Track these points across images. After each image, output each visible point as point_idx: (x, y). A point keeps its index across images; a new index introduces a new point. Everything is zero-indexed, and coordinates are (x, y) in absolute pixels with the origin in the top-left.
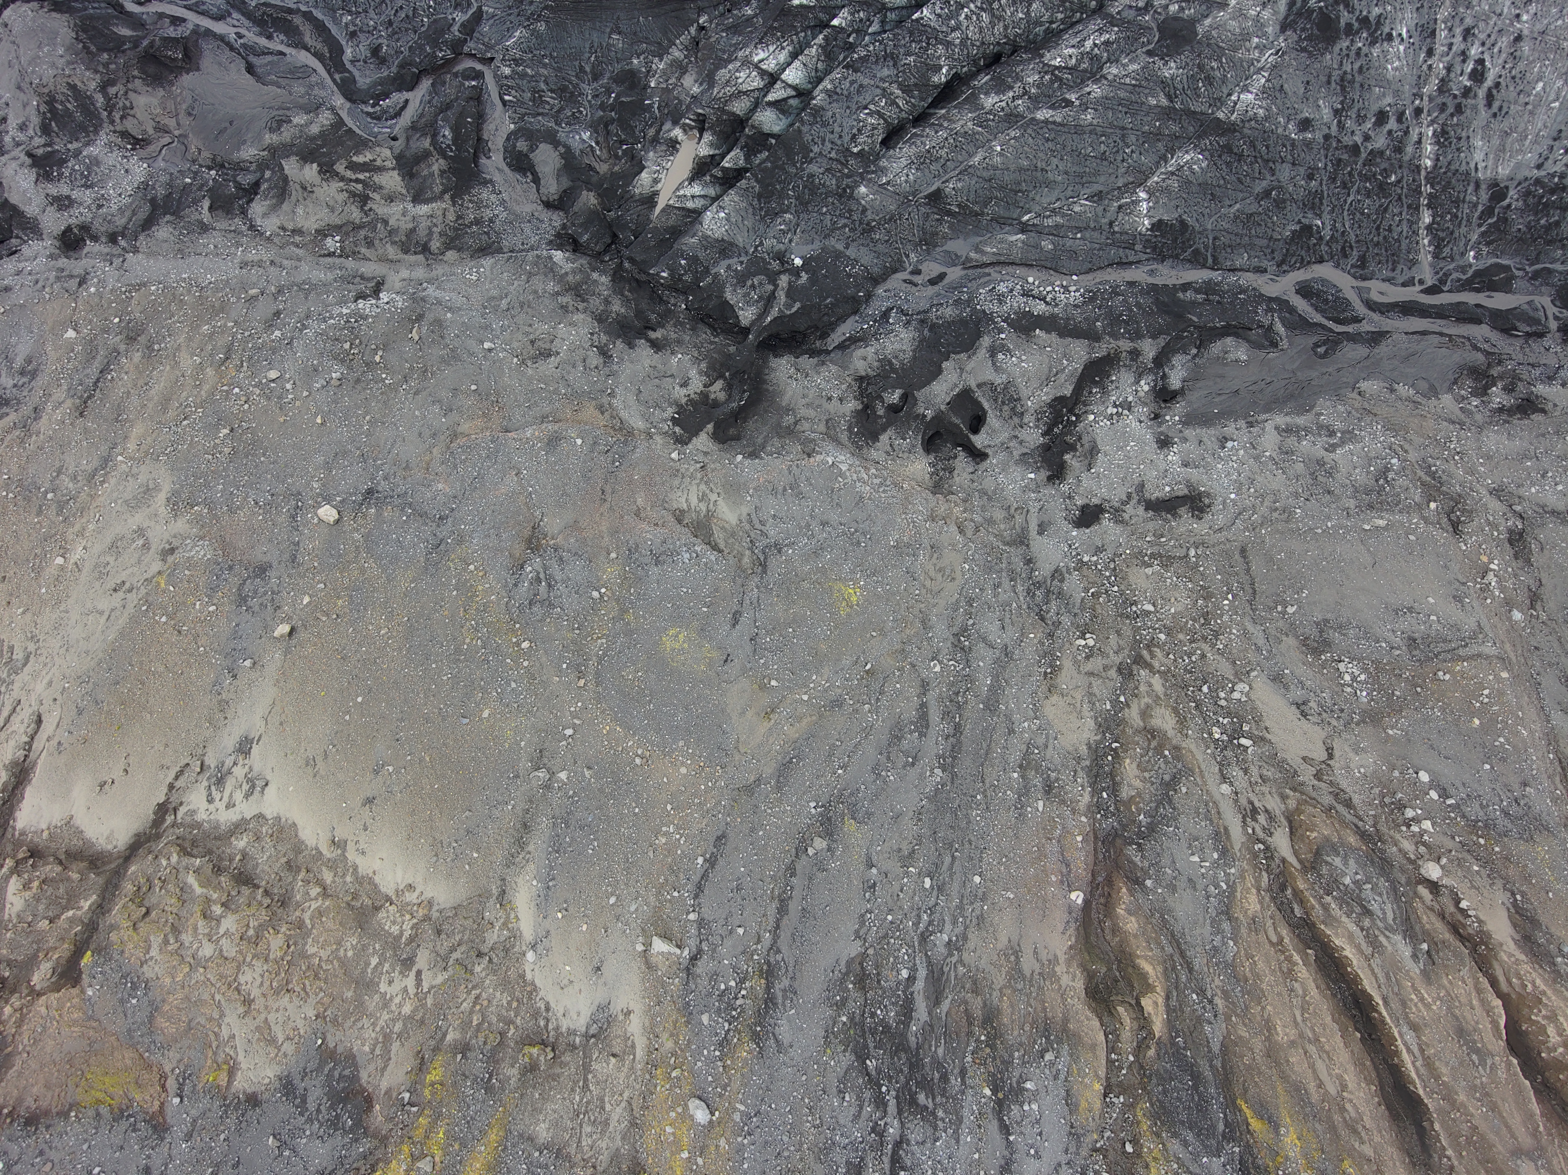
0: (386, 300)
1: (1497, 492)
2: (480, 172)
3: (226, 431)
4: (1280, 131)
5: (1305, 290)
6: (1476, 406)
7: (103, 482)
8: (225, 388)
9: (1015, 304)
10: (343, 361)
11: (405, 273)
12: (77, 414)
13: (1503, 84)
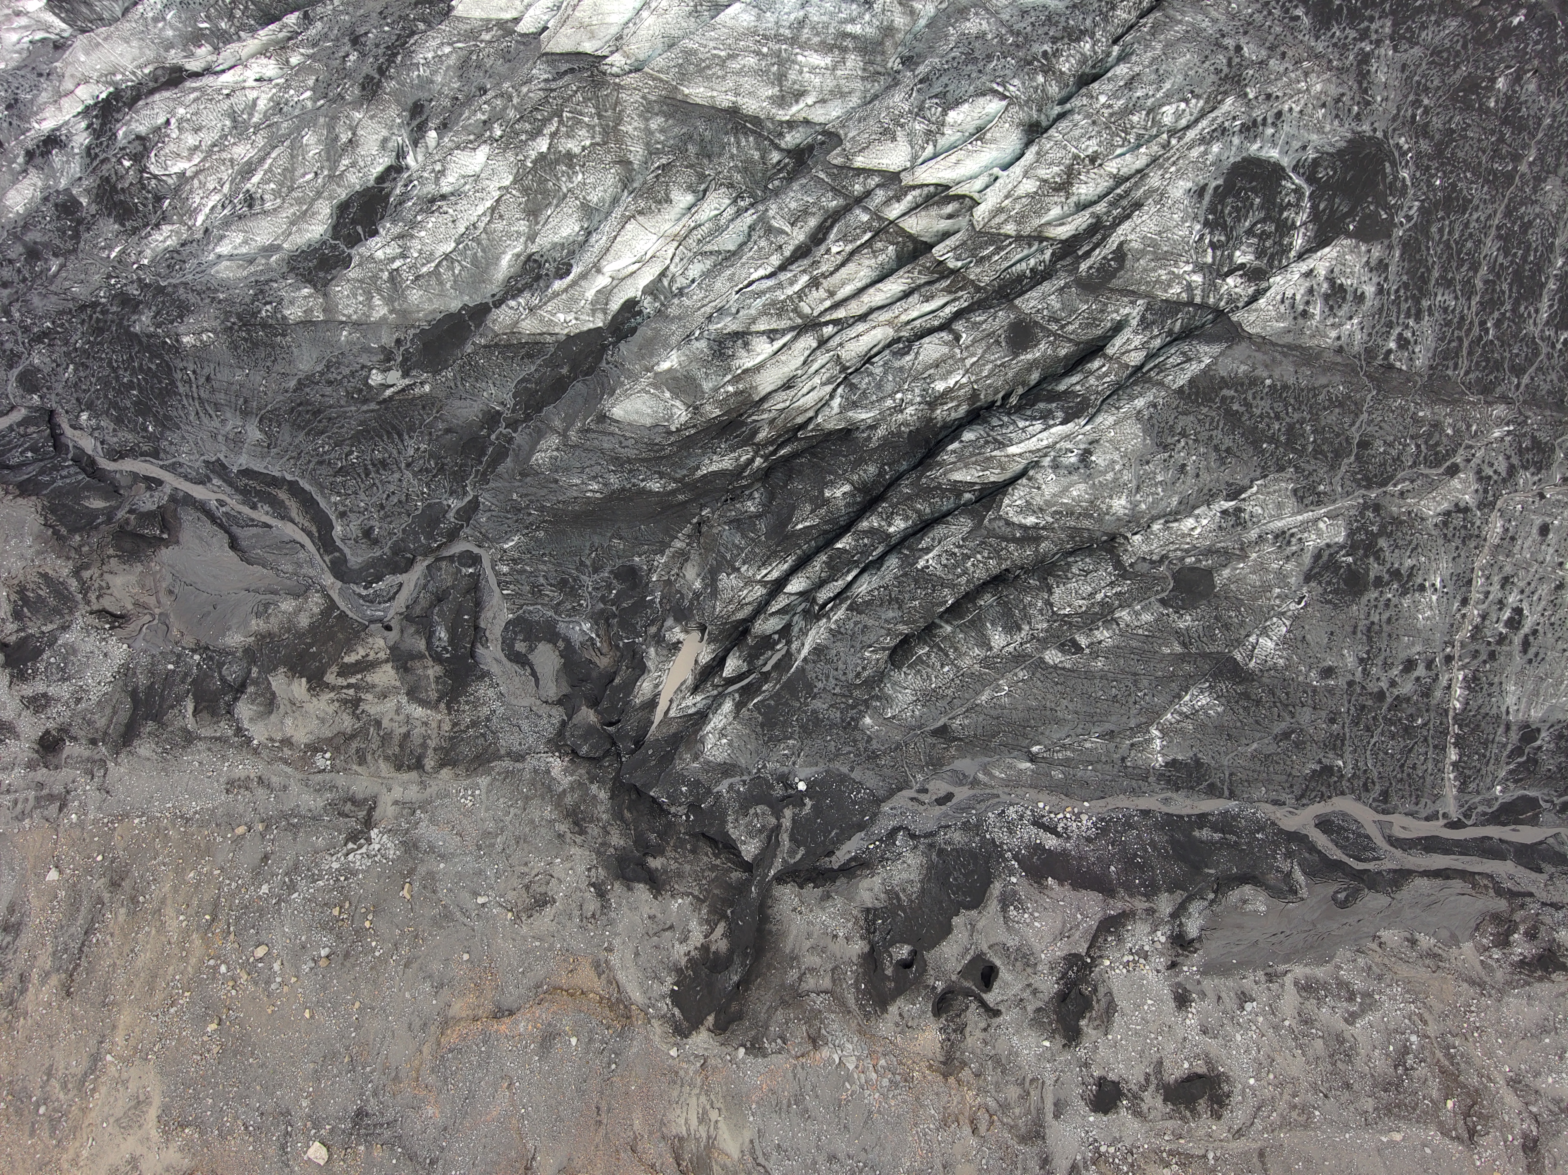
0: (377, 847)
1: (1514, 1083)
2: (477, 663)
3: (212, 1027)
4: (1301, 679)
5: (1324, 824)
6: (1498, 960)
7: (94, 1090)
8: (212, 962)
9: (1026, 836)
10: (332, 929)
11: (397, 793)
12: (64, 994)
13: (1541, 631)
